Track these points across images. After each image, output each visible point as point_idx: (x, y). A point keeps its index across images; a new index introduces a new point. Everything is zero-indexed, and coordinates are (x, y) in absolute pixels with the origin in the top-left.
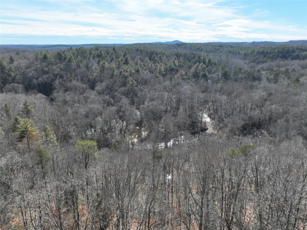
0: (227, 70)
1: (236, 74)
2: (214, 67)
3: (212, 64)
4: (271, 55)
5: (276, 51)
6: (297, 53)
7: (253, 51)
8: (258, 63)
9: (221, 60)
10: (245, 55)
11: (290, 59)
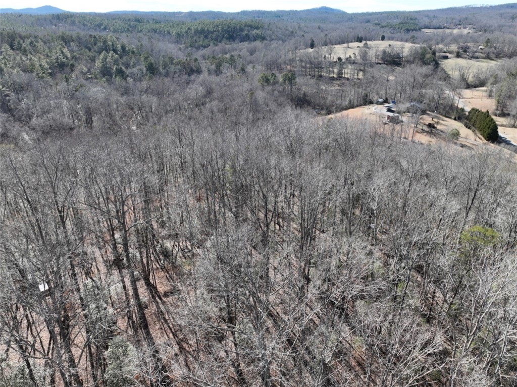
0: (153, 61)
1: (165, 66)
2: (132, 58)
3: (129, 53)
4: (214, 36)
5: (220, 29)
6: (246, 32)
7: (189, 29)
8: (198, 48)
9: (142, 45)
10: (179, 35)
11: (237, 40)
